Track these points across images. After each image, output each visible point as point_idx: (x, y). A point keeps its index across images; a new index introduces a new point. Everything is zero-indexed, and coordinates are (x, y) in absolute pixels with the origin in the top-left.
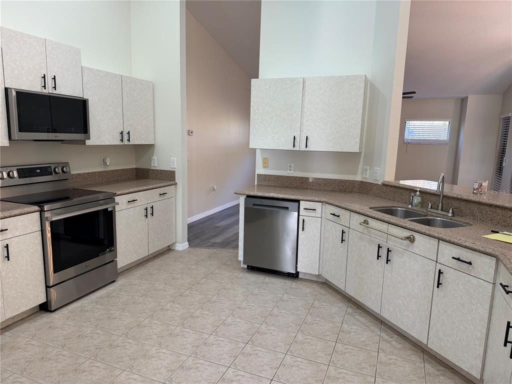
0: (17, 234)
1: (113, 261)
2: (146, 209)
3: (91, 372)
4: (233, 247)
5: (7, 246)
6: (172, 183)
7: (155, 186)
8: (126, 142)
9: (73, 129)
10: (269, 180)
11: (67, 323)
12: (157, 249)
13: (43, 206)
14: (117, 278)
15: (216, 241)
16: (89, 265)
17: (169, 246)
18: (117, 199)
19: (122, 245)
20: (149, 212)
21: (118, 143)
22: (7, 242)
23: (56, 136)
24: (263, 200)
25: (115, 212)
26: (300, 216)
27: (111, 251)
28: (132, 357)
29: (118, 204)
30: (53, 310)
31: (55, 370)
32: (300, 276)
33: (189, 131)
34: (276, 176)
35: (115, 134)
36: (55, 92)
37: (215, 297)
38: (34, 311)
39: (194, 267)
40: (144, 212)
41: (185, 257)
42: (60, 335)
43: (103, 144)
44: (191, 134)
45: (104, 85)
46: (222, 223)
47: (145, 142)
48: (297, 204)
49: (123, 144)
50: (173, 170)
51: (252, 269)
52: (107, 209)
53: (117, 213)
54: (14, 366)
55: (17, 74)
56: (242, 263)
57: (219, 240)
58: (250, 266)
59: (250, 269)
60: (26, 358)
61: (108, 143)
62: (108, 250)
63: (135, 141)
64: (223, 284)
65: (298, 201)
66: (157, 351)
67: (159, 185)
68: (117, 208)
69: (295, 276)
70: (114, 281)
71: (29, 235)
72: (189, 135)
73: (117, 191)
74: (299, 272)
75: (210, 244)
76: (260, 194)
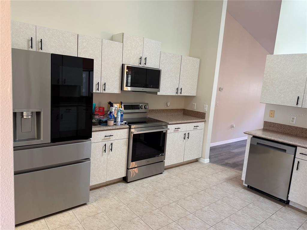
0: (117, 138)
1: (163, 161)
2: (185, 134)
3: (137, 225)
4: (240, 169)
5: (112, 144)
6: (203, 120)
7: (192, 121)
8: (179, 94)
9: (152, 86)
10: (273, 127)
11: (133, 192)
12: (189, 159)
13: (131, 126)
14: (164, 172)
15: (228, 162)
16: (149, 161)
17: (197, 159)
18: (169, 126)
19: (169, 153)
20: (186, 136)
21: (174, 94)
22: (112, 142)
23: (143, 89)
24: (265, 141)
25: (167, 133)
26: (296, 158)
27: (162, 155)
28: (160, 224)
29: (169, 129)
30: (128, 182)
31: (121, 217)
32: (290, 204)
33: (220, 88)
34: (279, 124)
35: (174, 90)
36: (145, 66)
37: (220, 201)
38: (120, 180)
39: (210, 176)
40: (183, 136)
41: (206, 168)
42: (128, 197)
43: (167, 95)
44: (221, 90)
45: (171, 61)
46: (236, 151)
47: (190, 94)
48: (294, 148)
49: (177, 95)
50: (205, 112)
51: (251, 188)
52: (163, 131)
53: (168, 134)
54: (104, 208)
55: (129, 57)
56: (244, 182)
57: (231, 161)
58: (250, 186)
59: (250, 188)
60: (110, 205)
61: (169, 94)
62: (160, 155)
63: (184, 93)
64: (227, 194)
65: (296, 147)
66: (175, 226)
67: (194, 121)
68: (168, 131)
69: (286, 203)
70: (162, 173)
71: (122, 140)
72: (220, 90)
73: (170, 121)
74: (289, 201)
75: (224, 163)
76: (263, 136)
